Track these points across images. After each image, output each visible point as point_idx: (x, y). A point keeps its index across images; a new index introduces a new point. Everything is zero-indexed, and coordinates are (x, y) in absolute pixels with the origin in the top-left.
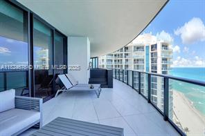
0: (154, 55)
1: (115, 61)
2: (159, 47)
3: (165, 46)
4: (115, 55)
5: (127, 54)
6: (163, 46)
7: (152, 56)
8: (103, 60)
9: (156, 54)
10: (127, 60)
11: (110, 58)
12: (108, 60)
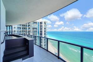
0: (41, 26)
1: (23, 28)
2: (43, 23)
3: (45, 23)
4: (23, 25)
5: (29, 25)
6: (44, 23)
7: (40, 27)
8: (15, 28)
9: (42, 26)
10: (29, 28)
11: (20, 26)
12: (18, 28)
